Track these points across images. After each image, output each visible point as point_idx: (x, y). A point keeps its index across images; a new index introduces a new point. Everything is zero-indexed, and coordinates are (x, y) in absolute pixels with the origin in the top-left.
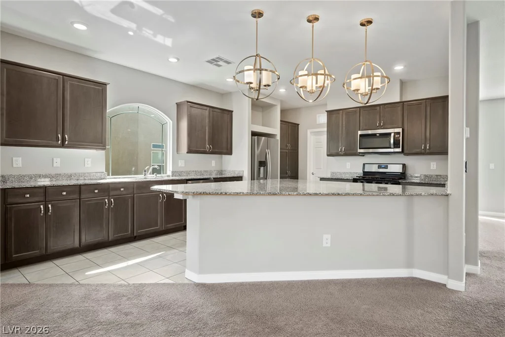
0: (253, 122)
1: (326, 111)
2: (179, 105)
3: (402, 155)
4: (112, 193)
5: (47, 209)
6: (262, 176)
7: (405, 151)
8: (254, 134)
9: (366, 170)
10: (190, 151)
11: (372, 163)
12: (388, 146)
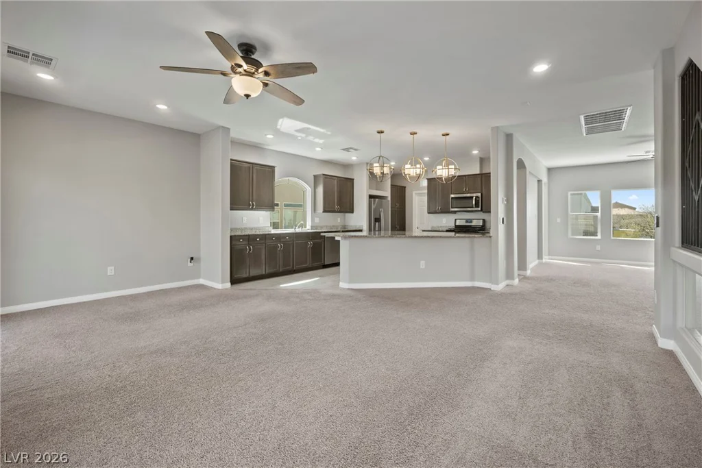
0: (370, 187)
1: (428, 179)
2: (315, 177)
3: (482, 213)
4: (282, 240)
5: (250, 249)
6: (377, 229)
7: (484, 210)
8: (371, 197)
9: (457, 224)
10: (325, 211)
11: (461, 219)
12: (471, 206)
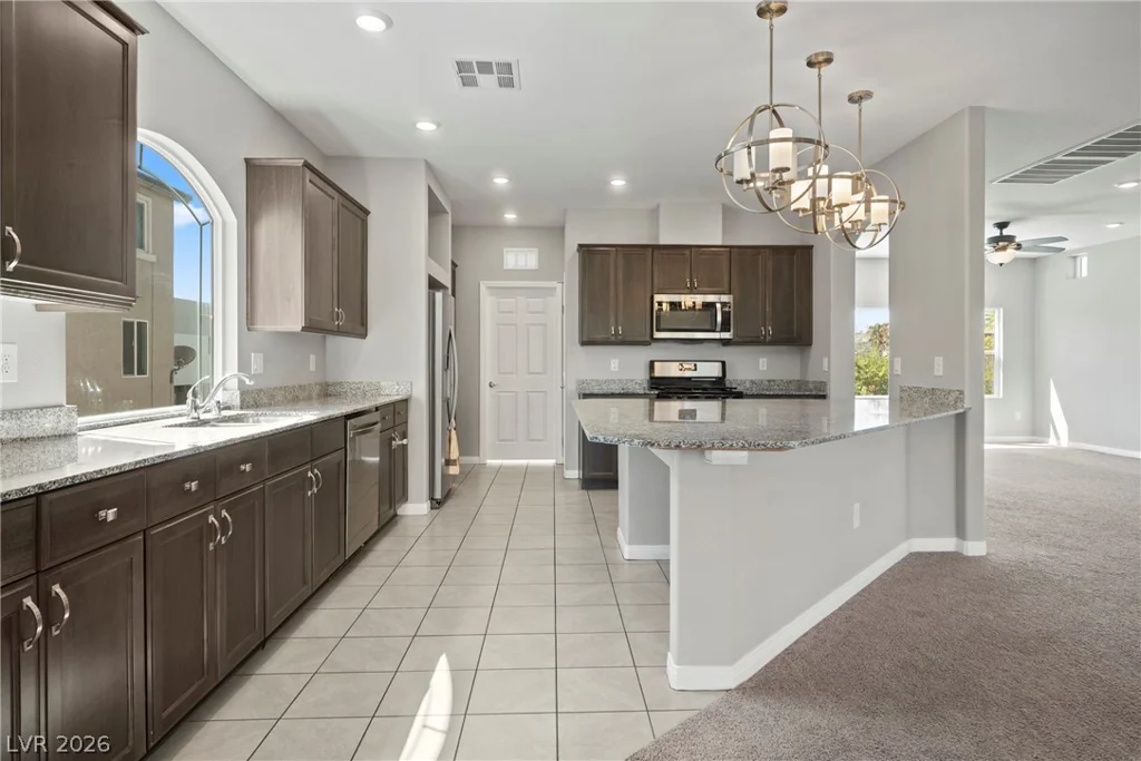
1: (577, 245)
2: (256, 167)
9: (654, 375)
11: (668, 359)
12: (711, 327)
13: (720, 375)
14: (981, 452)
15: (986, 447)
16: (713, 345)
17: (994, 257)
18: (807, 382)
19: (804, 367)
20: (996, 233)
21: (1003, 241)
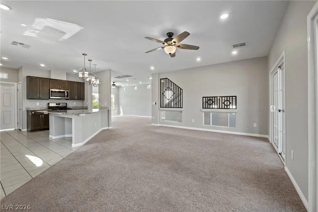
12: (64, 96)
13: (66, 106)
14: (111, 117)
15: (112, 116)
16: (64, 100)
17: (113, 87)
18: (84, 107)
19: (83, 104)
20: (113, 83)
21: (114, 85)
